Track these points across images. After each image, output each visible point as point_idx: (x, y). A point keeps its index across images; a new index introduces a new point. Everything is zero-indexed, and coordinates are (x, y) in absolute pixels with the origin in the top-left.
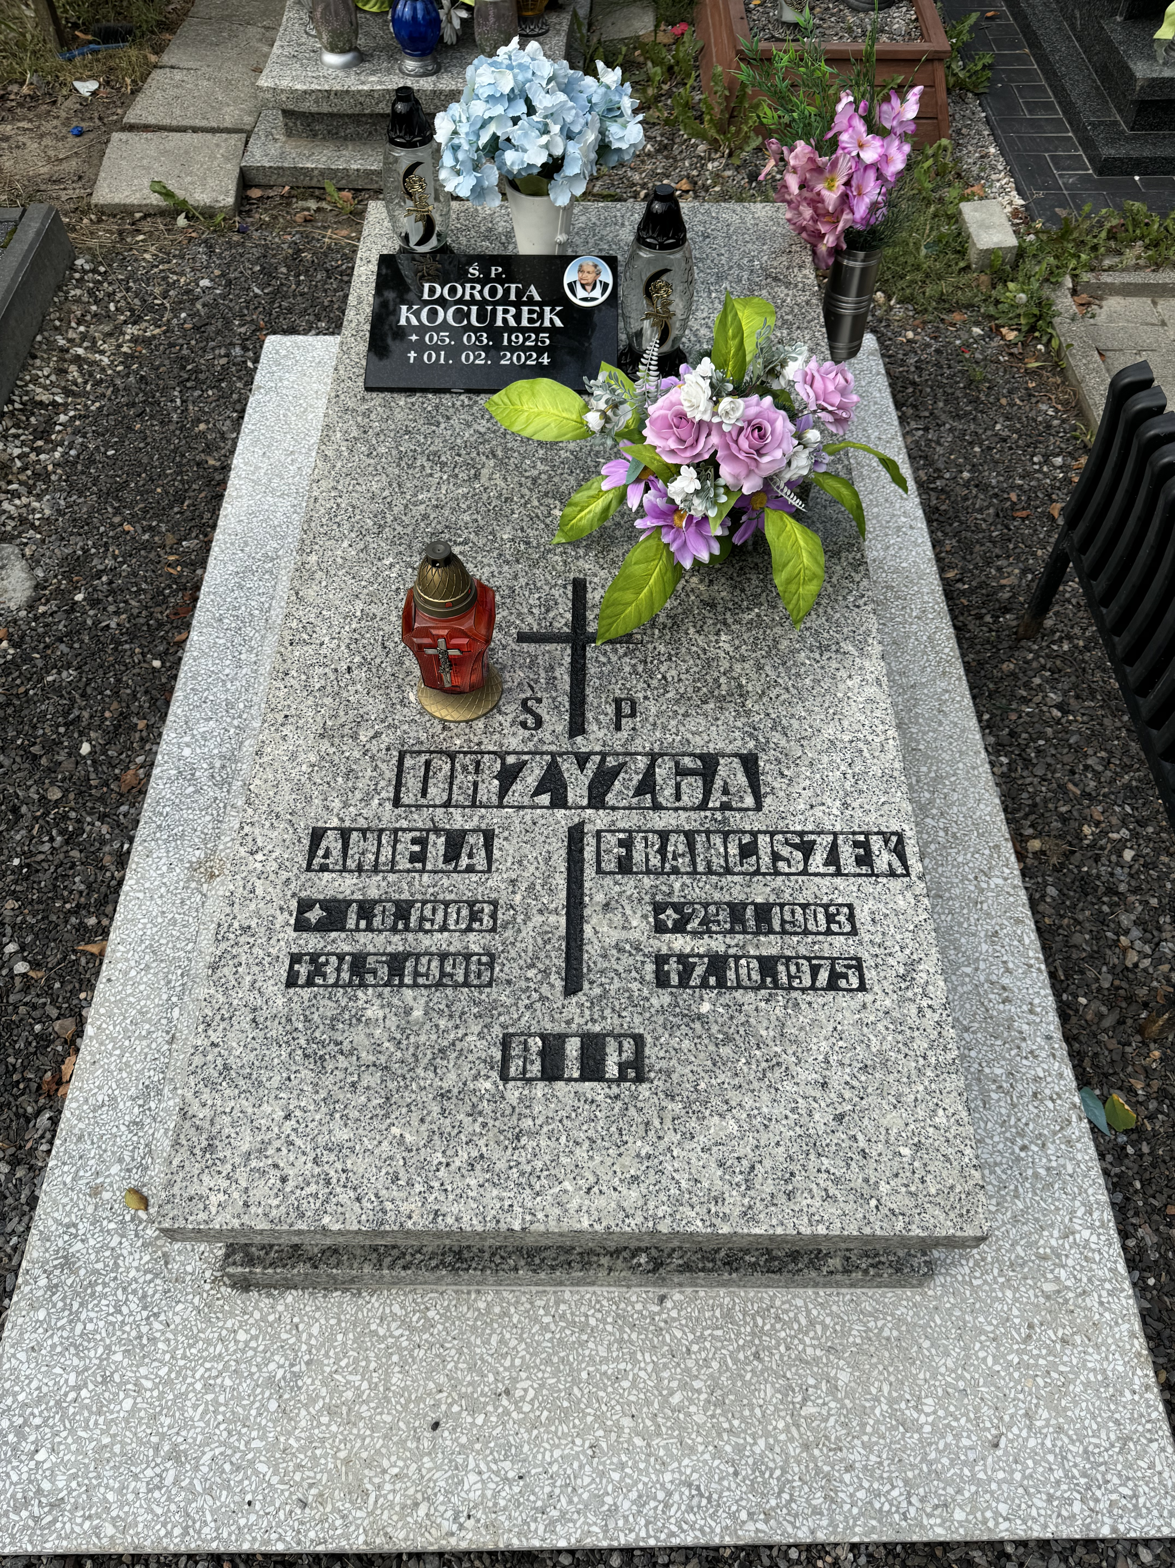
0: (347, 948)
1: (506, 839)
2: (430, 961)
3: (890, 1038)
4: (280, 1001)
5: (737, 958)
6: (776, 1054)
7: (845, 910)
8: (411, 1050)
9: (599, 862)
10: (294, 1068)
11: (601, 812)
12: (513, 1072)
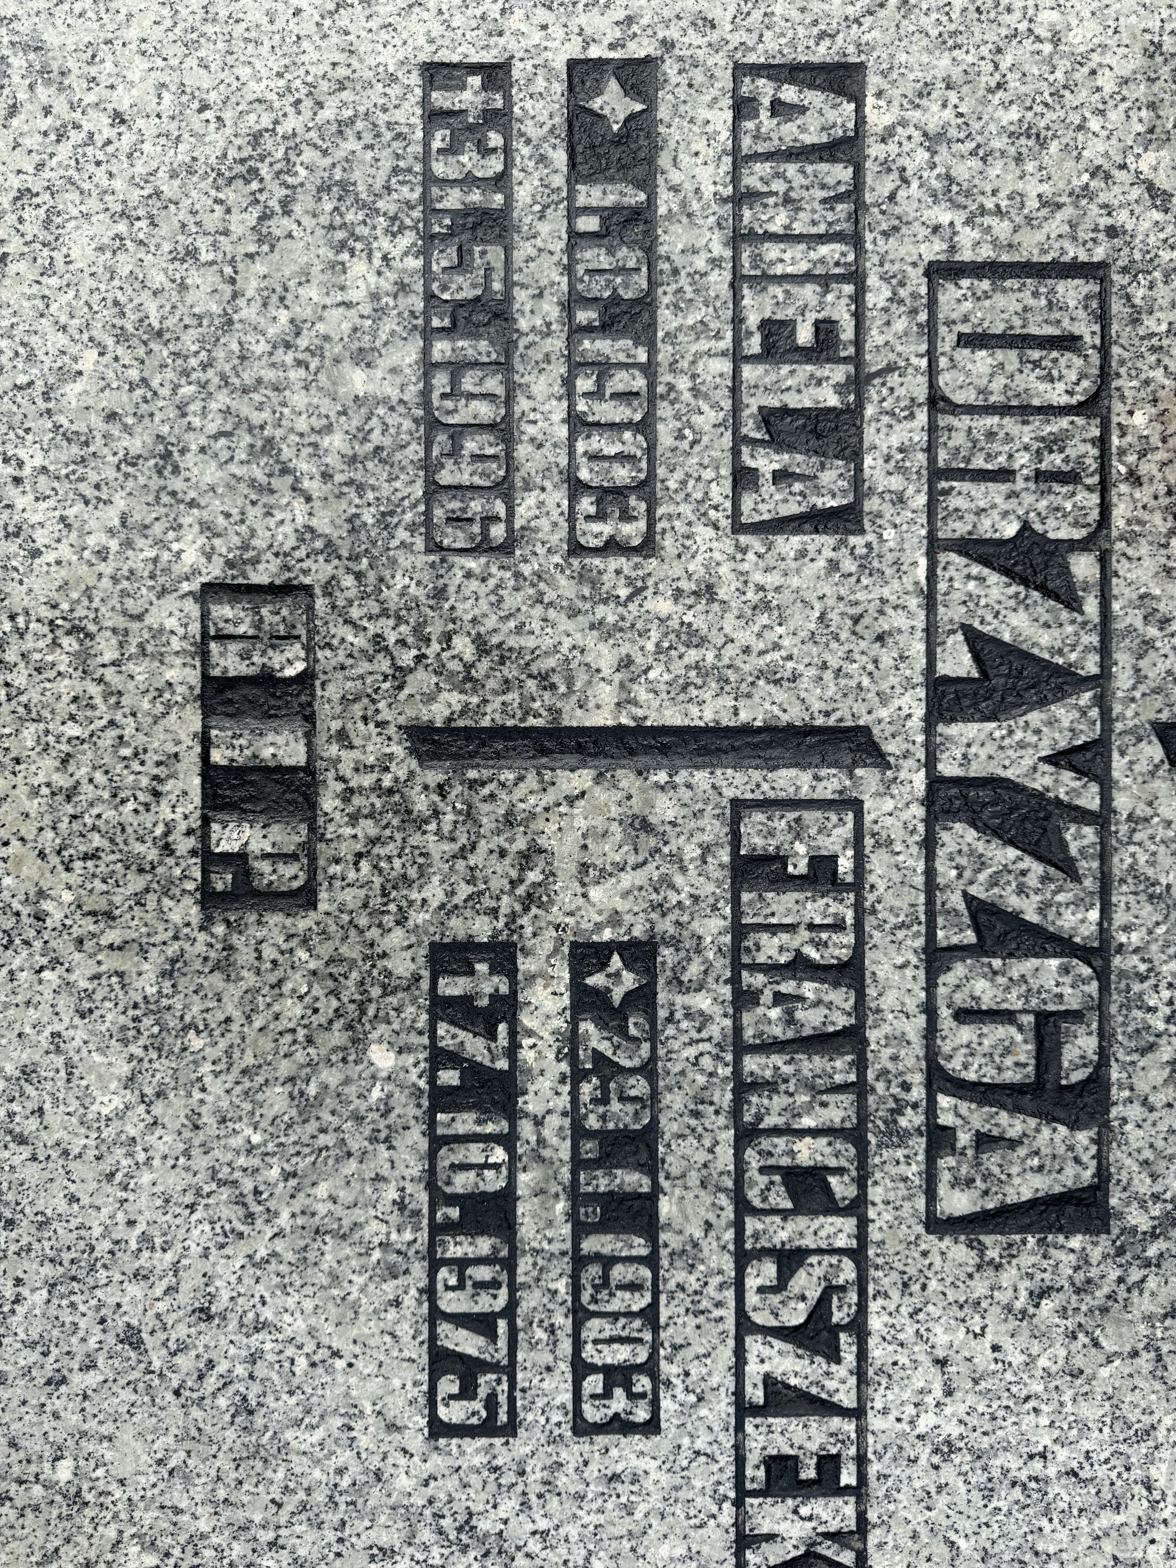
0: (523, 194)
1: (833, 566)
2: (489, 397)
3: (317, 1474)
4: (389, 58)
5: (508, 1141)
6: (272, 1215)
7: (642, 1414)
8: (270, 375)
9: (765, 804)
10: (228, 115)
11: (919, 811)
12: (222, 611)
